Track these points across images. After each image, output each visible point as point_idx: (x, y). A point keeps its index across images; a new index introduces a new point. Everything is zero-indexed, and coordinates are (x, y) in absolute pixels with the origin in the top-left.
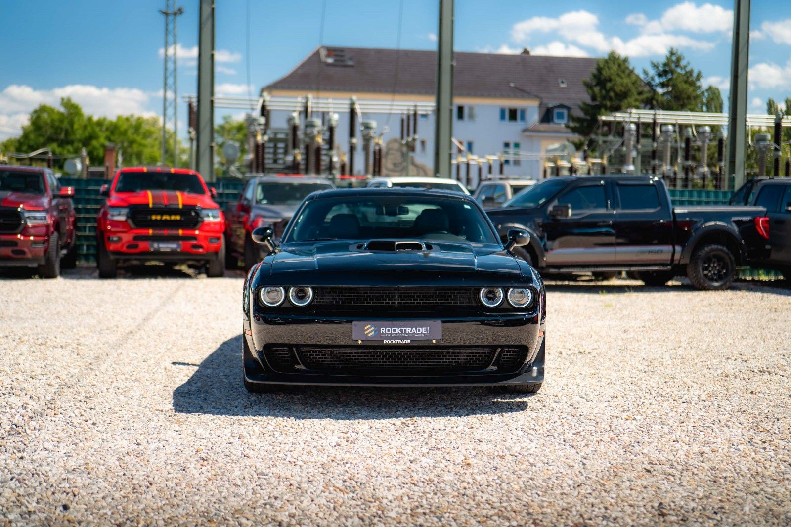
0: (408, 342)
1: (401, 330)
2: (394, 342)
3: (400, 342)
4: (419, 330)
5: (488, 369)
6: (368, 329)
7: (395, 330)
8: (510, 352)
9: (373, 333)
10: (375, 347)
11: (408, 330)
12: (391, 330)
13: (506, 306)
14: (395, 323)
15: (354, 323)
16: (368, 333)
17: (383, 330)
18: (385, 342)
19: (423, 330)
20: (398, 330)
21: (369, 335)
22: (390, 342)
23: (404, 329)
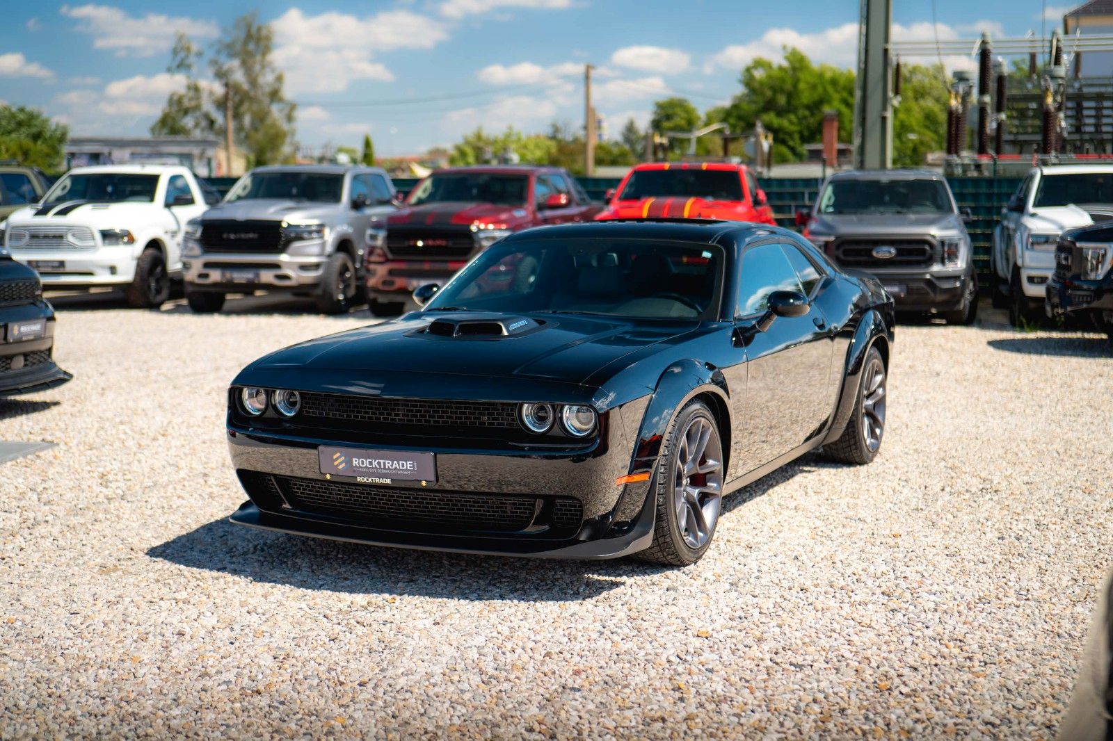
0: (388, 481)
1: (379, 463)
2: (370, 480)
3: (377, 480)
4: (403, 465)
5: (527, 530)
6: (337, 458)
7: (371, 463)
8: (565, 506)
9: (343, 465)
10: (346, 485)
11: (388, 464)
12: (366, 463)
13: (557, 431)
14: (371, 452)
15: (321, 448)
16: (338, 465)
17: (356, 462)
18: (359, 479)
19: (408, 465)
20: (375, 463)
21: (340, 467)
22: (365, 480)
23: (382, 461)
